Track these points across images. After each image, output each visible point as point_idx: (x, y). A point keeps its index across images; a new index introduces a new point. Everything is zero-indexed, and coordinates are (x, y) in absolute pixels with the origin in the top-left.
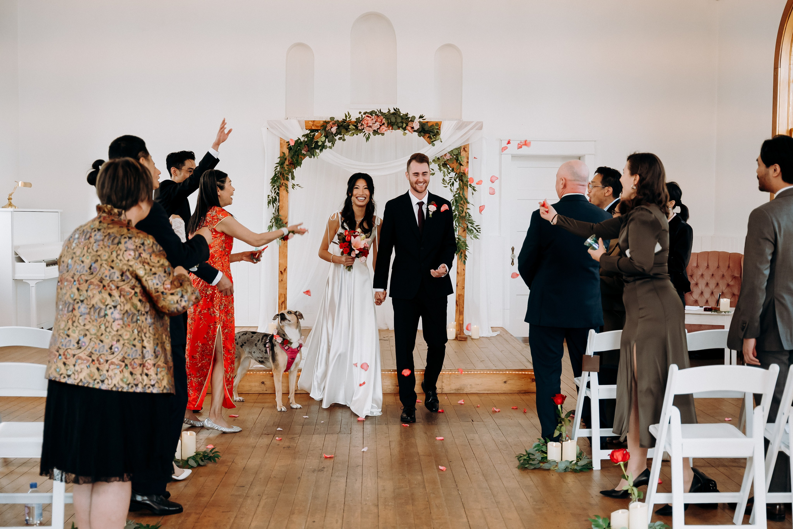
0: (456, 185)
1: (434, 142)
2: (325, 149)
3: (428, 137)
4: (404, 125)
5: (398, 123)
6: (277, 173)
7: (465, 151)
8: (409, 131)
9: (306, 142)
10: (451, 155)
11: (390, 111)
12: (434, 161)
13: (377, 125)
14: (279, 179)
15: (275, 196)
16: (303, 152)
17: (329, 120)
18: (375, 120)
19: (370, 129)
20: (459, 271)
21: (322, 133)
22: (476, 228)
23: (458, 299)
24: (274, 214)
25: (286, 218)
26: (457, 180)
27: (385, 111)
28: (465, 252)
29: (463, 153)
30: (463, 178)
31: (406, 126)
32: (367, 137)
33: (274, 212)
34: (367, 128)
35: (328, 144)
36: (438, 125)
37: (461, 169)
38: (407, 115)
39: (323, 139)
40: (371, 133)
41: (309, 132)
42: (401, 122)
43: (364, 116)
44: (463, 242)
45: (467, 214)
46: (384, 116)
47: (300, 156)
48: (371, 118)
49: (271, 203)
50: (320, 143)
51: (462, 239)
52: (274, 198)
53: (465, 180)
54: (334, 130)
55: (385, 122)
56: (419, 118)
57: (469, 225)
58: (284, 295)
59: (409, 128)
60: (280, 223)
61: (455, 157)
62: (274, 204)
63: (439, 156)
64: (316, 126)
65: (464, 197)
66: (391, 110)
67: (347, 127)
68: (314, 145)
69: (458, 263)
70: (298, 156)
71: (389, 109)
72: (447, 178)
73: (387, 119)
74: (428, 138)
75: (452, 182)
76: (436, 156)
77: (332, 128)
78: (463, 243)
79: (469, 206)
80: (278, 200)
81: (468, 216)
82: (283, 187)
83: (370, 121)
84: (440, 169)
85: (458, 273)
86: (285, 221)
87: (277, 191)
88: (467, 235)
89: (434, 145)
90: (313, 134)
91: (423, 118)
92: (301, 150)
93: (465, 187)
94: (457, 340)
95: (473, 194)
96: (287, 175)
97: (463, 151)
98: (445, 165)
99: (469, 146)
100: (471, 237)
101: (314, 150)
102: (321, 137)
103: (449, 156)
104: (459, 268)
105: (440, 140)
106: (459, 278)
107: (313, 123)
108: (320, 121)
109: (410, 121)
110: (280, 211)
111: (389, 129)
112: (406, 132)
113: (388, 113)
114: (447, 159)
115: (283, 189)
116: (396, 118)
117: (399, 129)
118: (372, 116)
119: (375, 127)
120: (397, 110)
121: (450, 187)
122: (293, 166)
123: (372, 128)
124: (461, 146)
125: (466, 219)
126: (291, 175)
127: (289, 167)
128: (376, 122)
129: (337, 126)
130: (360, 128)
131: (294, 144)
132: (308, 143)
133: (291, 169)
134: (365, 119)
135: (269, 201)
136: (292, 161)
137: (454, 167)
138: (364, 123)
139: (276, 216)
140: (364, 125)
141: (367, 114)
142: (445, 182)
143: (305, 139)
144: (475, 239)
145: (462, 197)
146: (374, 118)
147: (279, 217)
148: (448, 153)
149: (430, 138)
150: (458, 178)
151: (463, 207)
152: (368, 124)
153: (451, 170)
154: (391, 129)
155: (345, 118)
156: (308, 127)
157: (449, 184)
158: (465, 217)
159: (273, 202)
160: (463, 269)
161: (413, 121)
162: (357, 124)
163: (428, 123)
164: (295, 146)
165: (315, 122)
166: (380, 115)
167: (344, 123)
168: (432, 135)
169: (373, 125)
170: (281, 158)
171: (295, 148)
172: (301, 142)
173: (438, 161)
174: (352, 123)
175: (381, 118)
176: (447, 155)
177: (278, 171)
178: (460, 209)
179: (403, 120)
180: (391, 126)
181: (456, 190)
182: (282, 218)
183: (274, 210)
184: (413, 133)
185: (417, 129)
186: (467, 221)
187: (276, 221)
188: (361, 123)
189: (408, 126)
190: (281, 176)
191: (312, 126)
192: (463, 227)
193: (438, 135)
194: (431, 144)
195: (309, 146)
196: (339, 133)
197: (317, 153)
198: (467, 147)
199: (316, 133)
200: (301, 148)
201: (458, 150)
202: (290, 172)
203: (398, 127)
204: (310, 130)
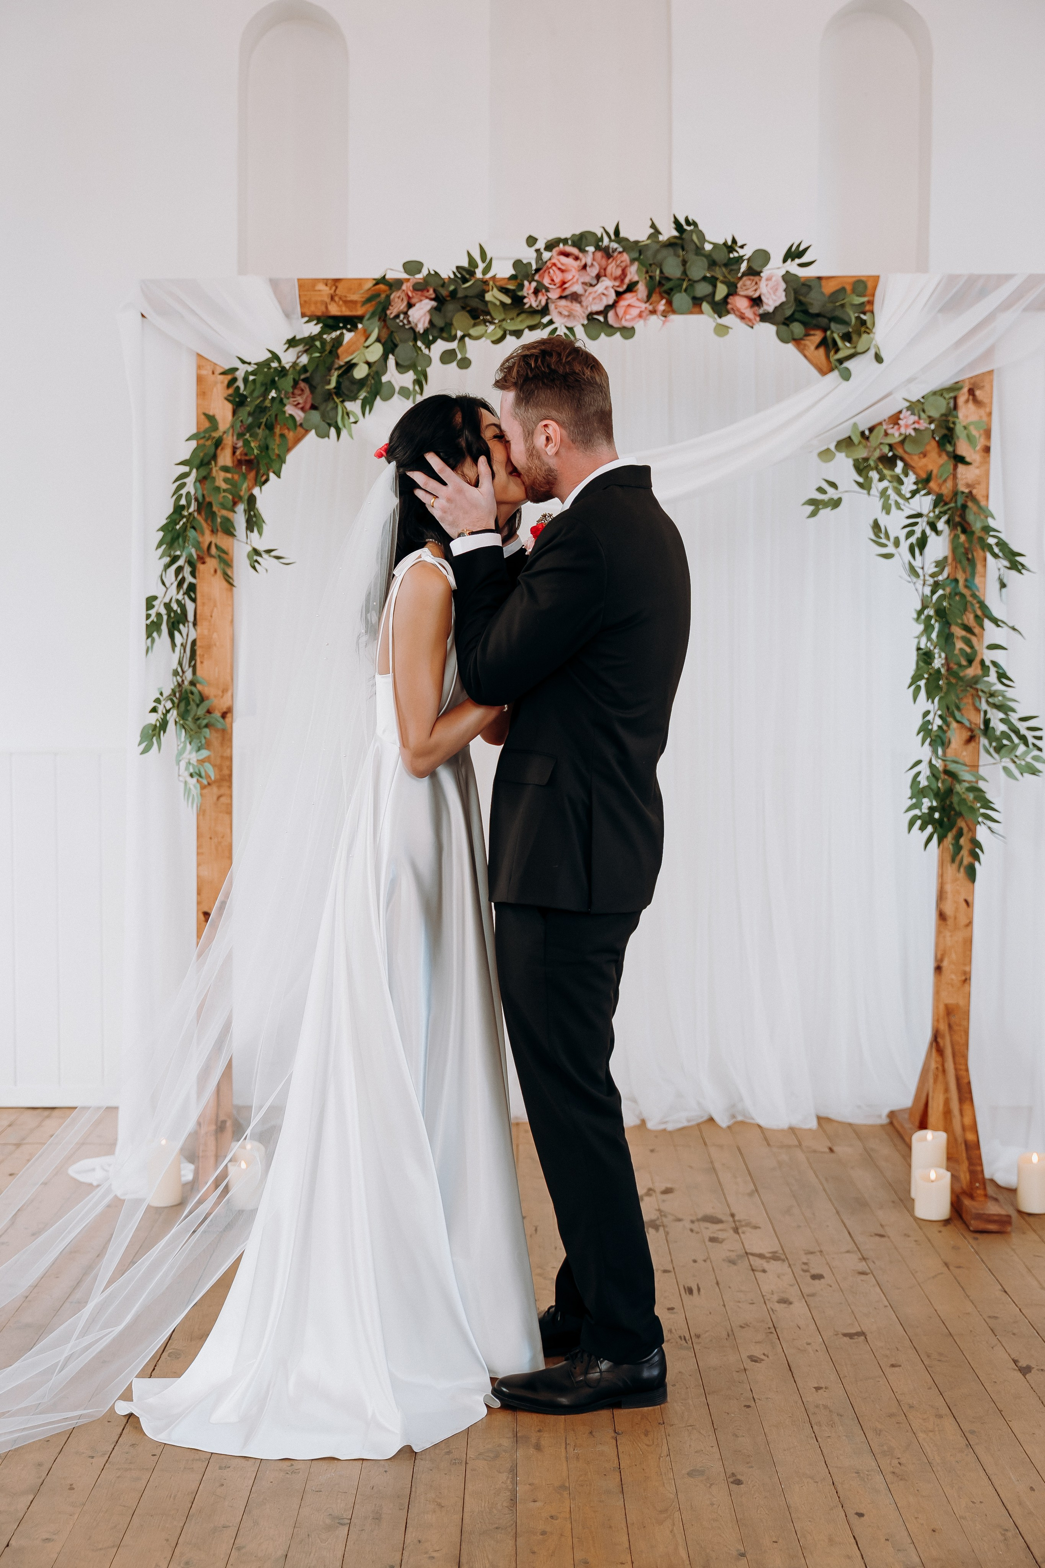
0: (938, 547)
1: (847, 364)
2: (385, 399)
3: (823, 343)
4: (722, 291)
5: (692, 283)
6: (183, 502)
7: (976, 402)
8: (742, 317)
9: (305, 369)
10: (920, 418)
11: (657, 232)
12: (846, 444)
13: (606, 288)
14: (192, 527)
15: (178, 602)
16: (290, 410)
17: (396, 273)
18: (594, 271)
19: (576, 307)
20: (949, 909)
21: (368, 332)
22: (1022, 727)
23: (943, 1027)
24: (176, 673)
25: (225, 691)
26: (941, 525)
27: (638, 233)
28: (973, 831)
29: (967, 414)
30: (970, 517)
31: (726, 297)
33: (175, 665)
34: (563, 302)
36: (863, 290)
37: (959, 476)
38: (731, 246)
39: (375, 352)
40: (579, 330)
41: (314, 329)
42: (705, 278)
43: (546, 255)
44: (970, 789)
45: (993, 671)
46: (636, 255)
47: (277, 430)
48: (577, 258)
49: (164, 628)
50: (360, 372)
51: (966, 776)
52: (175, 606)
53: (978, 525)
54: (420, 314)
55: (636, 278)
56: (785, 261)
57: (995, 716)
59: (741, 303)
60: (201, 712)
61: (933, 426)
62: (176, 634)
63: (863, 422)
64: (346, 302)
65: (974, 596)
66: (661, 229)
67: (475, 303)
68: (333, 380)
69: (941, 876)
70: (270, 427)
71: (653, 226)
72: (894, 522)
73: (647, 267)
74: (817, 347)
75: (918, 534)
76: (855, 425)
77: (410, 306)
78: (971, 796)
81: (993, 677)
82: (212, 564)
83: (573, 273)
84: (865, 484)
85: (942, 916)
86: (221, 704)
87: (190, 579)
88: (984, 758)
89: (846, 375)
90: (333, 335)
91: (804, 260)
92: (281, 401)
93: (975, 554)
94: (959, 1223)
95: (1003, 585)
96: (225, 513)
97: (967, 401)
98: (888, 462)
99: (991, 381)
100: (1005, 769)
101: (335, 402)
102: (367, 347)
103: (914, 423)
104: (950, 896)
105: (872, 352)
106: (948, 939)
107: (332, 291)
108: (360, 282)
109: (744, 275)
110: (202, 662)
111: (656, 309)
112: (730, 320)
113: (649, 242)
114: (901, 434)
115: (212, 571)
116: (684, 263)
117: (697, 309)
118: (581, 255)
119: (594, 299)
120: (688, 228)
121: (908, 556)
122: (252, 475)
123: (582, 306)
124: (957, 383)
125: (983, 691)
126: (245, 511)
127: (236, 477)
128: (598, 277)
129: (432, 299)
130: (531, 306)
131: (251, 378)
132: (310, 369)
133: (245, 486)
134: (554, 268)
135: (153, 622)
136: (246, 455)
137: (931, 472)
138: (550, 284)
139: (183, 681)
140: (547, 290)
141: (561, 245)
142: (882, 535)
143: (298, 357)
144: (1022, 774)
145: (969, 599)
146: (589, 260)
147: (193, 689)
148: (904, 411)
149: (829, 345)
150: (944, 518)
151: (974, 640)
152: (566, 286)
153: (915, 483)
154: (664, 311)
155: (465, 264)
156: (313, 308)
157: (905, 545)
158: (976, 680)
159: (173, 627)
160: (966, 902)
161: (758, 274)
162: (521, 286)
163: (824, 283)
164: (258, 385)
165: (340, 286)
166: (616, 249)
167: (464, 283)
168: (838, 335)
169: (586, 291)
170: (202, 442)
171: (258, 397)
172: (281, 371)
173: (861, 446)
174: (498, 284)
175: (622, 264)
176: (902, 416)
177: (188, 493)
178: (961, 650)
179: (714, 271)
180: (662, 298)
181: (936, 567)
182: (207, 690)
183: (176, 657)
184: (756, 327)
185: (776, 308)
186: (983, 701)
187: (182, 705)
188: (536, 281)
189: (739, 295)
190: (203, 514)
191: (328, 300)
192: (967, 724)
193: (865, 332)
194: (832, 370)
195: (315, 388)
196: (442, 330)
197: (348, 414)
198: (983, 387)
199: (345, 331)
200: (283, 396)
201: (945, 398)
202: (241, 498)
203: (694, 298)
204: (319, 319)
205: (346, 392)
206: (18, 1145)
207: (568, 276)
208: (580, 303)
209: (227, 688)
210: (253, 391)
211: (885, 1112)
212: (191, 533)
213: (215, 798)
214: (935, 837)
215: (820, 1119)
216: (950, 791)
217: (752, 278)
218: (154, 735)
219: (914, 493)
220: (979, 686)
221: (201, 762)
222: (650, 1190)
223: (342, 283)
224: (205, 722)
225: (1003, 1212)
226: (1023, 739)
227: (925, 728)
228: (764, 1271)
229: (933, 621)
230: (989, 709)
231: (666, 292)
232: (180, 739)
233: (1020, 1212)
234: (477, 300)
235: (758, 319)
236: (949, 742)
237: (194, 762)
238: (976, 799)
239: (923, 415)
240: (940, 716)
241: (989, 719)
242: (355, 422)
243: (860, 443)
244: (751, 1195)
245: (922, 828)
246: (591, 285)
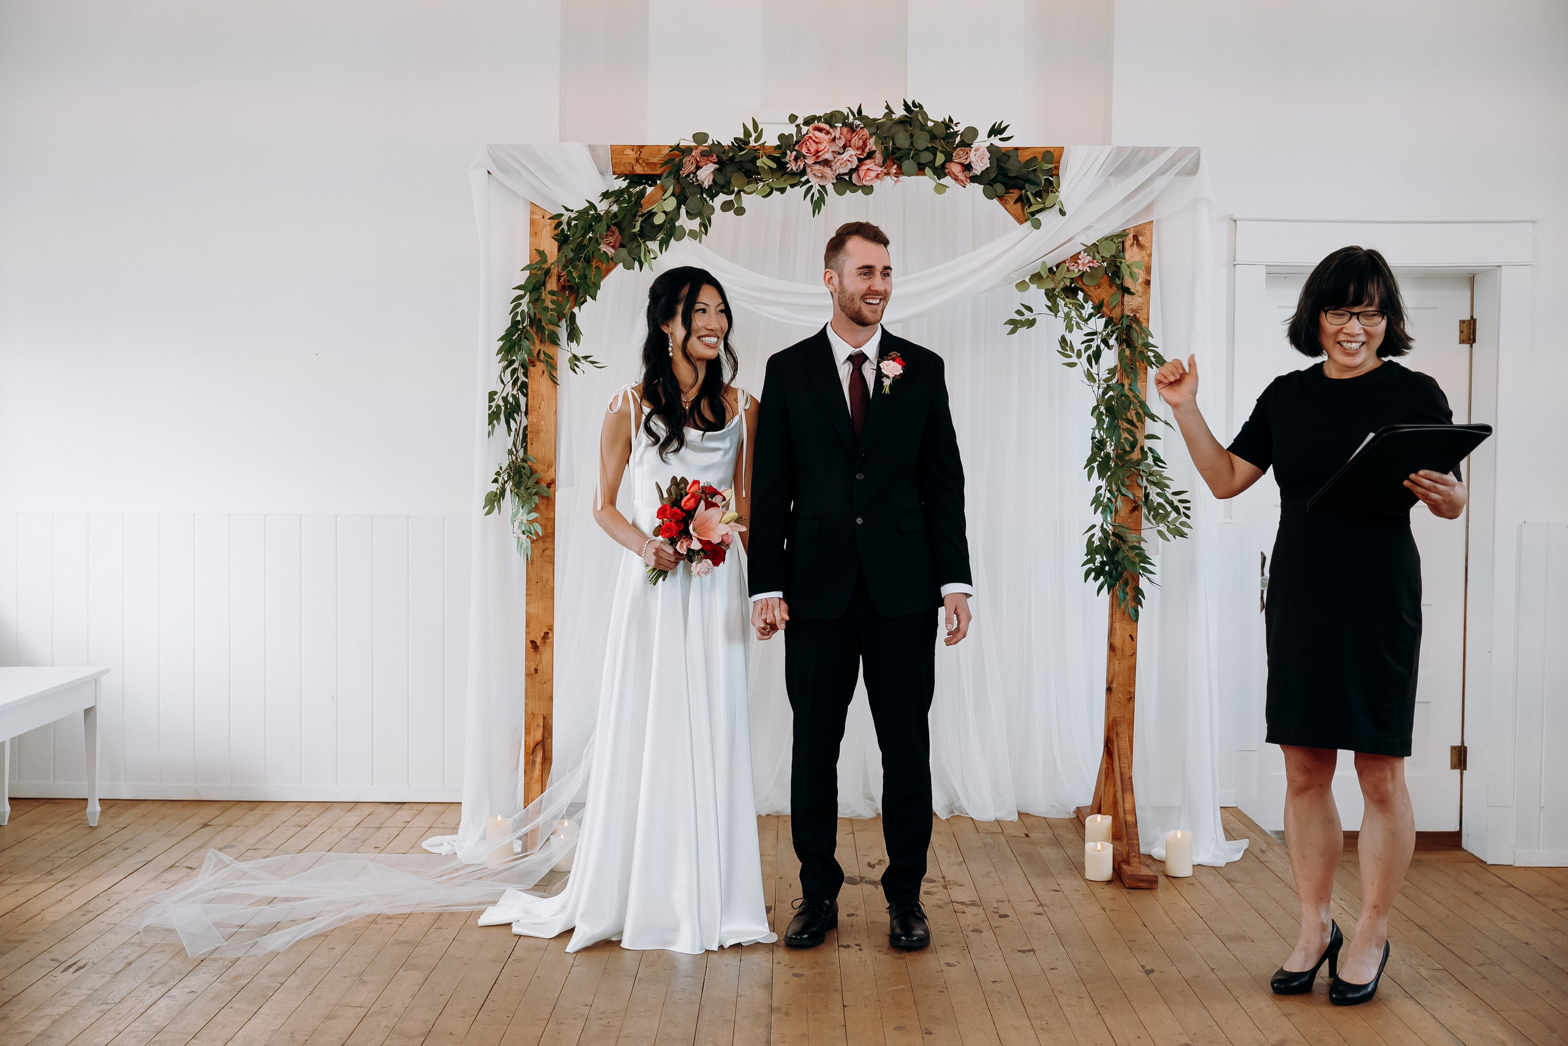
0: (1110, 358)
1: (1037, 216)
2: (678, 239)
3: (1019, 199)
4: (940, 159)
5: (918, 152)
6: (519, 318)
7: (1140, 246)
8: (956, 179)
9: (615, 215)
10: (1094, 258)
11: (890, 111)
12: (1036, 278)
13: (851, 156)
14: (526, 338)
15: (513, 396)
16: (604, 248)
17: (690, 142)
18: (841, 143)
19: (827, 170)
20: (1118, 643)
21: (665, 188)
22: (1175, 499)
23: (1113, 734)
24: (510, 452)
25: (549, 466)
26: (1112, 342)
27: (875, 112)
28: (1137, 580)
29: (1132, 255)
30: (1134, 335)
31: (944, 163)
32: (815, 198)
33: (510, 446)
34: (817, 167)
35: (684, 222)
36: (1051, 158)
37: (1126, 303)
38: (948, 124)
39: (671, 204)
40: (830, 188)
41: (622, 184)
42: (927, 149)
43: (805, 129)
44: (1133, 548)
45: (1150, 454)
46: (874, 130)
47: (594, 264)
48: (828, 133)
49: (502, 416)
50: (659, 219)
51: (1131, 537)
52: (511, 400)
53: (1140, 342)
54: (706, 174)
55: (874, 148)
56: (989, 136)
57: (1153, 491)
58: (544, 718)
59: (955, 168)
60: (530, 483)
61: (1105, 264)
62: (512, 421)
63: (1052, 261)
64: (647, 163)
65: (1136, 397)
66: (894, 108)
67: (749, 166)
68: (638, 225)
69: (1112, 616)
70: (588, 260)
71: (888, 107)
72: (1077, 338)
73: (882, 140)
74: (1015, 203)
75: (1095, 348)
76: (1044, 263)
77: (698, 168)
78: (1134, 553)
79: (1150, 427)
80: (523, 409)
81: (1150, 461)
82: (540, 367)
83: (825, 144)
84: (1054, 309)
85: (1112, 648)
86: (548, 477)
87: (522, 378)
88: (1145, 524)
89: (1037, 225)
90: (638, 189)
91: (1004, 135)
92: (597, 240)
93: (1138, 364)
94: (1118, 883)
96: (551, 327)
97: (1132, 245)
98: (1070, 292)
99: (1151, 230)
100: (1159, 532)
101: (639, 242)
102: (665, 200)
103: (1089, 262)
104: (1118, 632)
105: (1057, 207)
106: (1117, 665)
107: (637, 155)
108: (659, 148)
109: (958, 146)
110: (532, 444)
111: (890, 171)
112: (947, 180)
113: (884, 120)
114: (1079, 271)
115: (541, 373)
116: (912, 136)
117: (923, 172)
118: (831, 130)
119: (841, 164)
120: (915, 109)
121: (1087, 366)
122: (572, 298)
123: (832, 170)
124: (1124, 230)
125: (1143, 471)
126: (567, 326)
127: (560, 299)
128: (845, 147)
129: (715, 163)
130: (792, 169)
131: (573, 223)
132: (619, 218)
133: (568, 306)
134: (810, 140)
135: (493, 411)
136: (569, 281)
137: (1103, 300)
138: (807, 153)
139: (517, 458)
140: (805, 157)
141: (816, 122)
142: (1068, 349)
143: (610, 207)
144: (1174, 537)
145: (1132, 398)
146: (838, 135)
147: (525, 465)
148: (1082, 252)
149: (1023, 201)
150: (1114, 336)
151: (1135, 430)
152: (818, 154)
153: (1092, 308)
154: (896, 173)
155: (742, 136)
156: (622, 168)
157: (1084, 356)
158: (1139, 462)
159: (509, 417)
160: (1131, 636)
161: (969, 145)
162: (784, 155)
163: (1019, 152)
164: (579, 228)
165: (644, 151)
166: (859, 125)
167: (740, 152)
168: (1032, 193)
169: (835, 158)
170: (533, 272)
171: (579, 238)
172: (597, 217)
173: (1049, 279)
174: (767, 151)
175: (863, 137)
176: (1080, 257)
177: (523, 311)
178: (1125, 438)
179: (934, 142)
180: (895, 163)
181: (1108, 374)
182: (535, 466)
183: (511, 440)
184: (968, 186)
185: (982, 172)
186: (1144, 478)
187: (517, 477)
188: (796, 150)
189: (954, 162)
190: (534, 327)
191: (634, 163)
192: (1132, 497)
193: (1052, 191)
194: (1026, 220)
195: (624, 230)
196: (723, 187)
197: (649, 252)
198: (1145, 234)
199: (647, 186)
200: (598, 237)
201: (1115, 242)
202: (564, 316)
203: (919, 164)
204: (626, 177)
205: (648, 234)
206: (379, 828)
207: (821, 147)
208: (830, 167)
209: (551, 464)
210: (576, 232)
211: (1073, 808)
212: (525, 343)
213: (541, 552)
214: (1106, 586)
215: (1019, 814)
216: (1117, 549)
217: (963, 148)
218: (495, 500)
219: (1091, 316)
220: (1141, 468)
221: (531, 522)
222: (881, 860)
223: (645, 148)
224: (534, 491)
225: (1152, 874)
226: (1176, 509)
227: (1096, 501)
228: (964, 912)
229: (1104, 417)
230: (1148, 486)
231: (897, 159)
232: (515, 505)
233: (1167, 876)
234: (750, 164)
235: (968, 180)
236: (1116, 511)
237: (525, 521)
238: (1137, 555)
239: (1097, 256)
240: (1109, 491)
241: (1149, 493)
242: (655, 258)
243: (1048, 277)
244: (960, 864)
245: (1096, 579)
246: (839, 154)
